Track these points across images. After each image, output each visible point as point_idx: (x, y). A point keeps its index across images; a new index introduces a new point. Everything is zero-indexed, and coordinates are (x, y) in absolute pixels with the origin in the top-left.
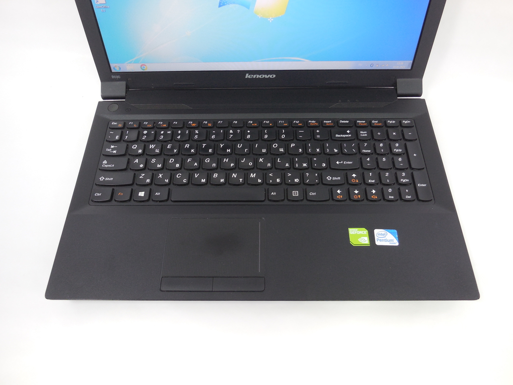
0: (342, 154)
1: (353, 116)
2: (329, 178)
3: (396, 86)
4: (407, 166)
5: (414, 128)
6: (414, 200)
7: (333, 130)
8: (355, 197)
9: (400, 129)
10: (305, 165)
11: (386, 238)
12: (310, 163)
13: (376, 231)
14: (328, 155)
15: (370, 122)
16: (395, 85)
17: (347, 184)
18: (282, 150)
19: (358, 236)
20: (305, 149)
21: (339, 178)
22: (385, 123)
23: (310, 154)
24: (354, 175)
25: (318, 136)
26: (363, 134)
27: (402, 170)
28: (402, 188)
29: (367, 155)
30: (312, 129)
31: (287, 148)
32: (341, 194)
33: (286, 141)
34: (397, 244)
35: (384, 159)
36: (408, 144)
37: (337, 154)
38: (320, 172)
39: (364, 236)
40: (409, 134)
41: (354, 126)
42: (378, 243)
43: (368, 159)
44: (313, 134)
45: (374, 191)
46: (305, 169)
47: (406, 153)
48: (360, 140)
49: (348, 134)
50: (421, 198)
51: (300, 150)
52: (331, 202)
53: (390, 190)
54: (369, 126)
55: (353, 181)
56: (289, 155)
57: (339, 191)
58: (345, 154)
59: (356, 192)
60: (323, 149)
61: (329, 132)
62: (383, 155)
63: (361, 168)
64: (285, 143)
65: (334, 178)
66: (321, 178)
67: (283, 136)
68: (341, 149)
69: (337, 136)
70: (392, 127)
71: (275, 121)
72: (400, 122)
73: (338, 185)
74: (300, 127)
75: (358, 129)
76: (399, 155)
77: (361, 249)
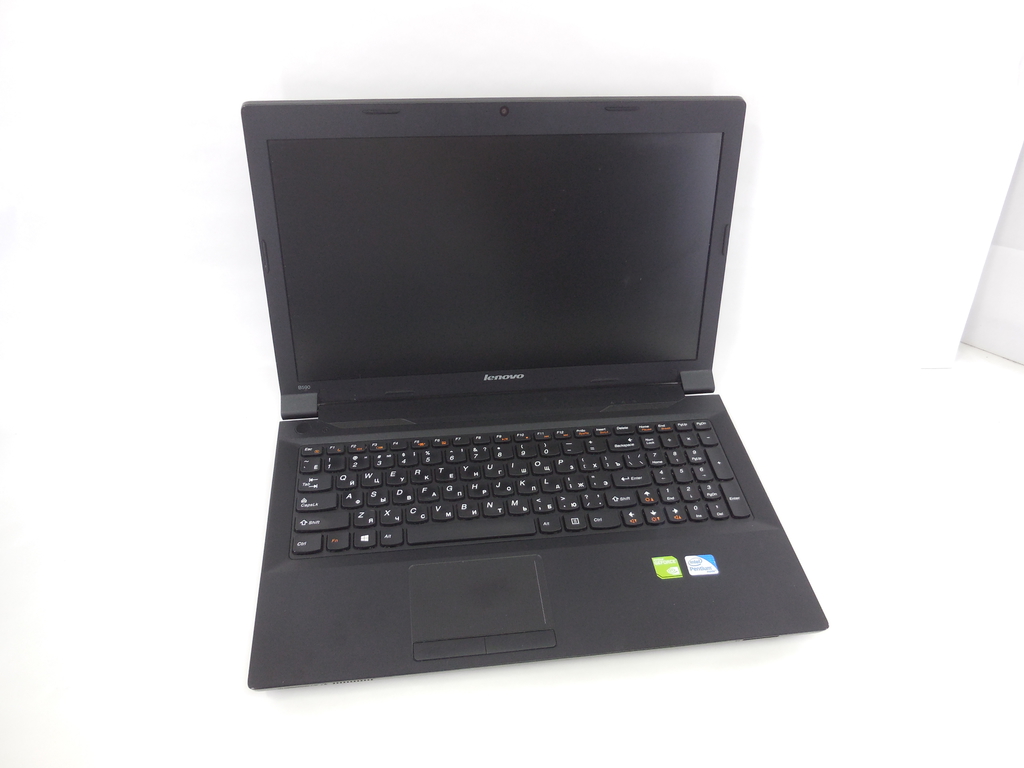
0: (627, 468)
1: (633, 420)
2: (616, 499)
3: (681, 381)
4: (712, 477)
5: (713, 431)
6: (727, 518)
7: (609, 440)
8: (654, 520)
9: (695, 433)
10: (581, 485)
11: (702, 566)
12: (588, 482)
13: (688, 559)
14: (608, 470)
15: (656, 427)
16: (679, 379)
17: (639, 504)
18: (547, 469)
19: (666, 567)
20: (578, 465)
21: (628, 498)
22: (675, 426)
23: (585, 472)
24: (647, 493)
25: (592, 449)
26: (650, 441)
27: (706, 482)
28: (710, 504)
29: (659, 467)
30: (582, 440)
31: (554, 466)
32: (634, 517)
33: (550, 457)
34: (717, 572)
35: (682, 471)
36: (708, 450)
37: (620, 469)
38: (602, 492)
39: (674, 565)
40: (707, 438)
41: (636, 432)
42: (693, 573)
43: (661, 472)
44: (586, 447)
45: (676, 511)
46: (582, 490)
47: (708, 462)
48: (647, 449)
49: (629, 443)
50: (736, 514)
51: (572, 467)
52: (623, 529)
53: (696, 508)
54: (655, 432)
55: (647, 500)
56: (558, 474)
57: (631, 514)
58: (631, 468)
59: (654, 513)
60: (601, 463)
61: (606, 442)
62: (679, 466)
63: (655, 484)
64: (550, 460)
65: (622, 499)
66: (605, 499)
67: (546, 452)
68: (624, 462)
69: (616, 446)
70: (684, 431)
71: (532, 434)
72: (694, 425)
73: (629, 507)
74: (566, 439)
75: (642, 437)
76: (698, 464)
77: (671, 582)
